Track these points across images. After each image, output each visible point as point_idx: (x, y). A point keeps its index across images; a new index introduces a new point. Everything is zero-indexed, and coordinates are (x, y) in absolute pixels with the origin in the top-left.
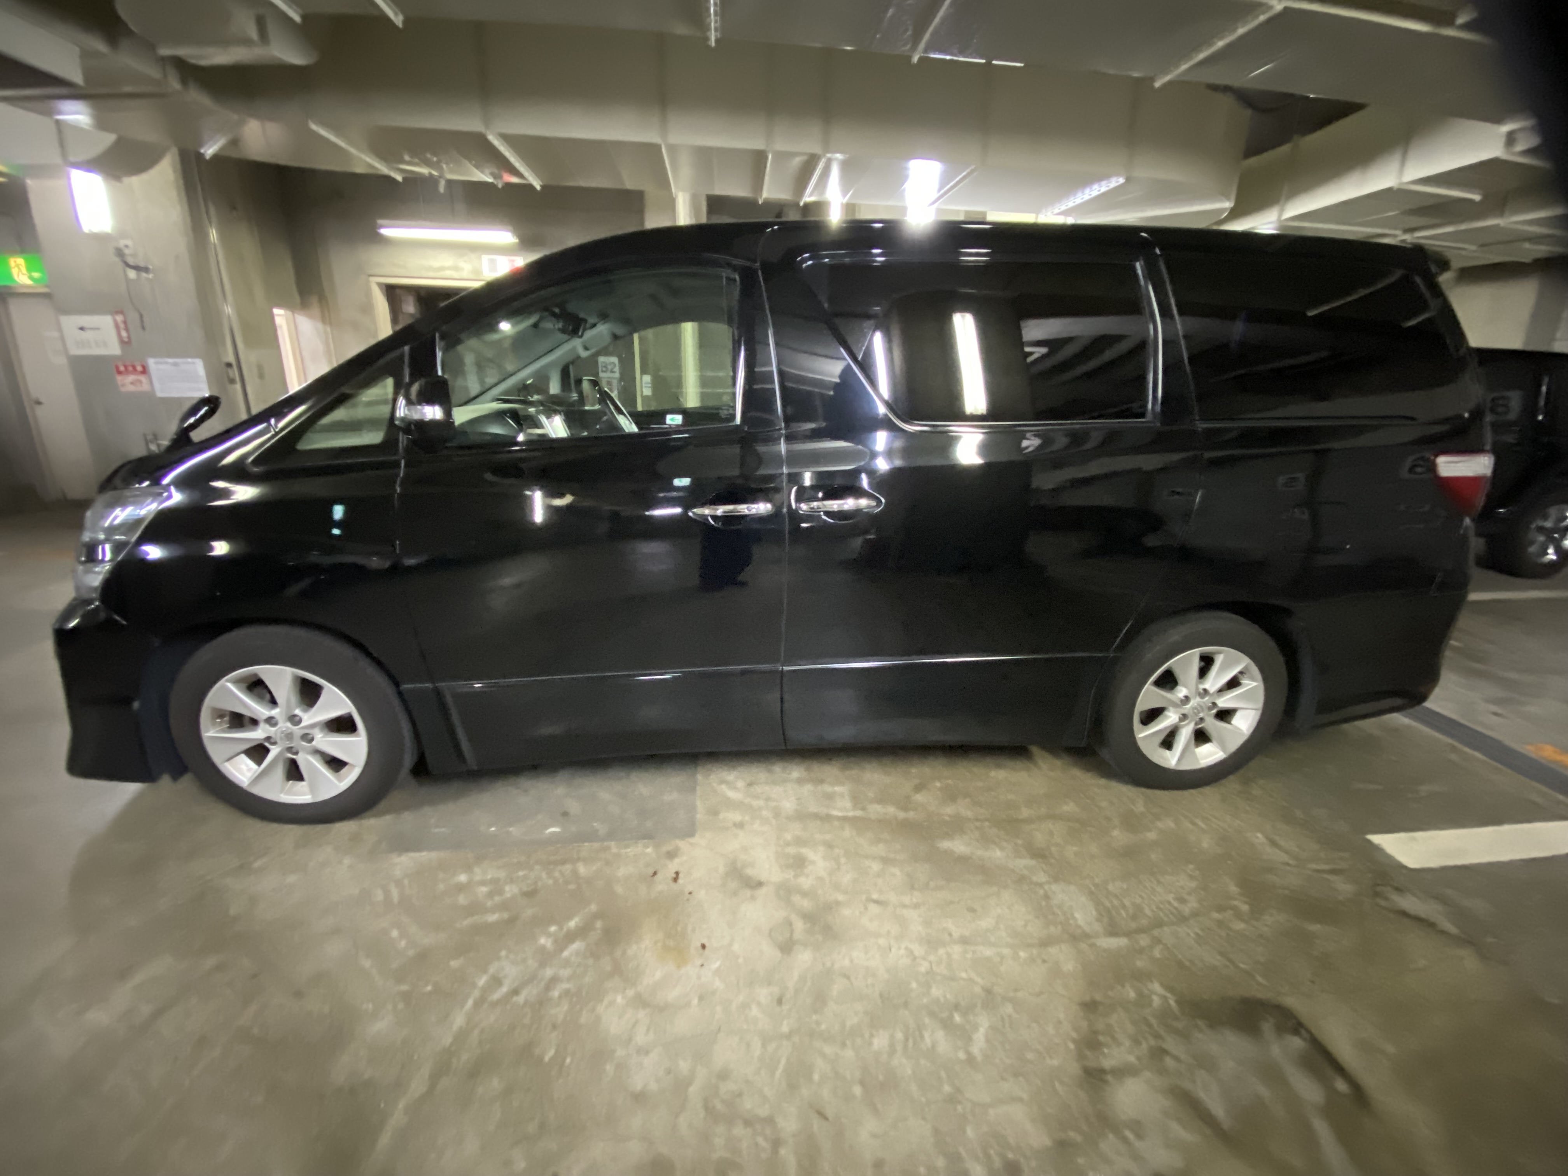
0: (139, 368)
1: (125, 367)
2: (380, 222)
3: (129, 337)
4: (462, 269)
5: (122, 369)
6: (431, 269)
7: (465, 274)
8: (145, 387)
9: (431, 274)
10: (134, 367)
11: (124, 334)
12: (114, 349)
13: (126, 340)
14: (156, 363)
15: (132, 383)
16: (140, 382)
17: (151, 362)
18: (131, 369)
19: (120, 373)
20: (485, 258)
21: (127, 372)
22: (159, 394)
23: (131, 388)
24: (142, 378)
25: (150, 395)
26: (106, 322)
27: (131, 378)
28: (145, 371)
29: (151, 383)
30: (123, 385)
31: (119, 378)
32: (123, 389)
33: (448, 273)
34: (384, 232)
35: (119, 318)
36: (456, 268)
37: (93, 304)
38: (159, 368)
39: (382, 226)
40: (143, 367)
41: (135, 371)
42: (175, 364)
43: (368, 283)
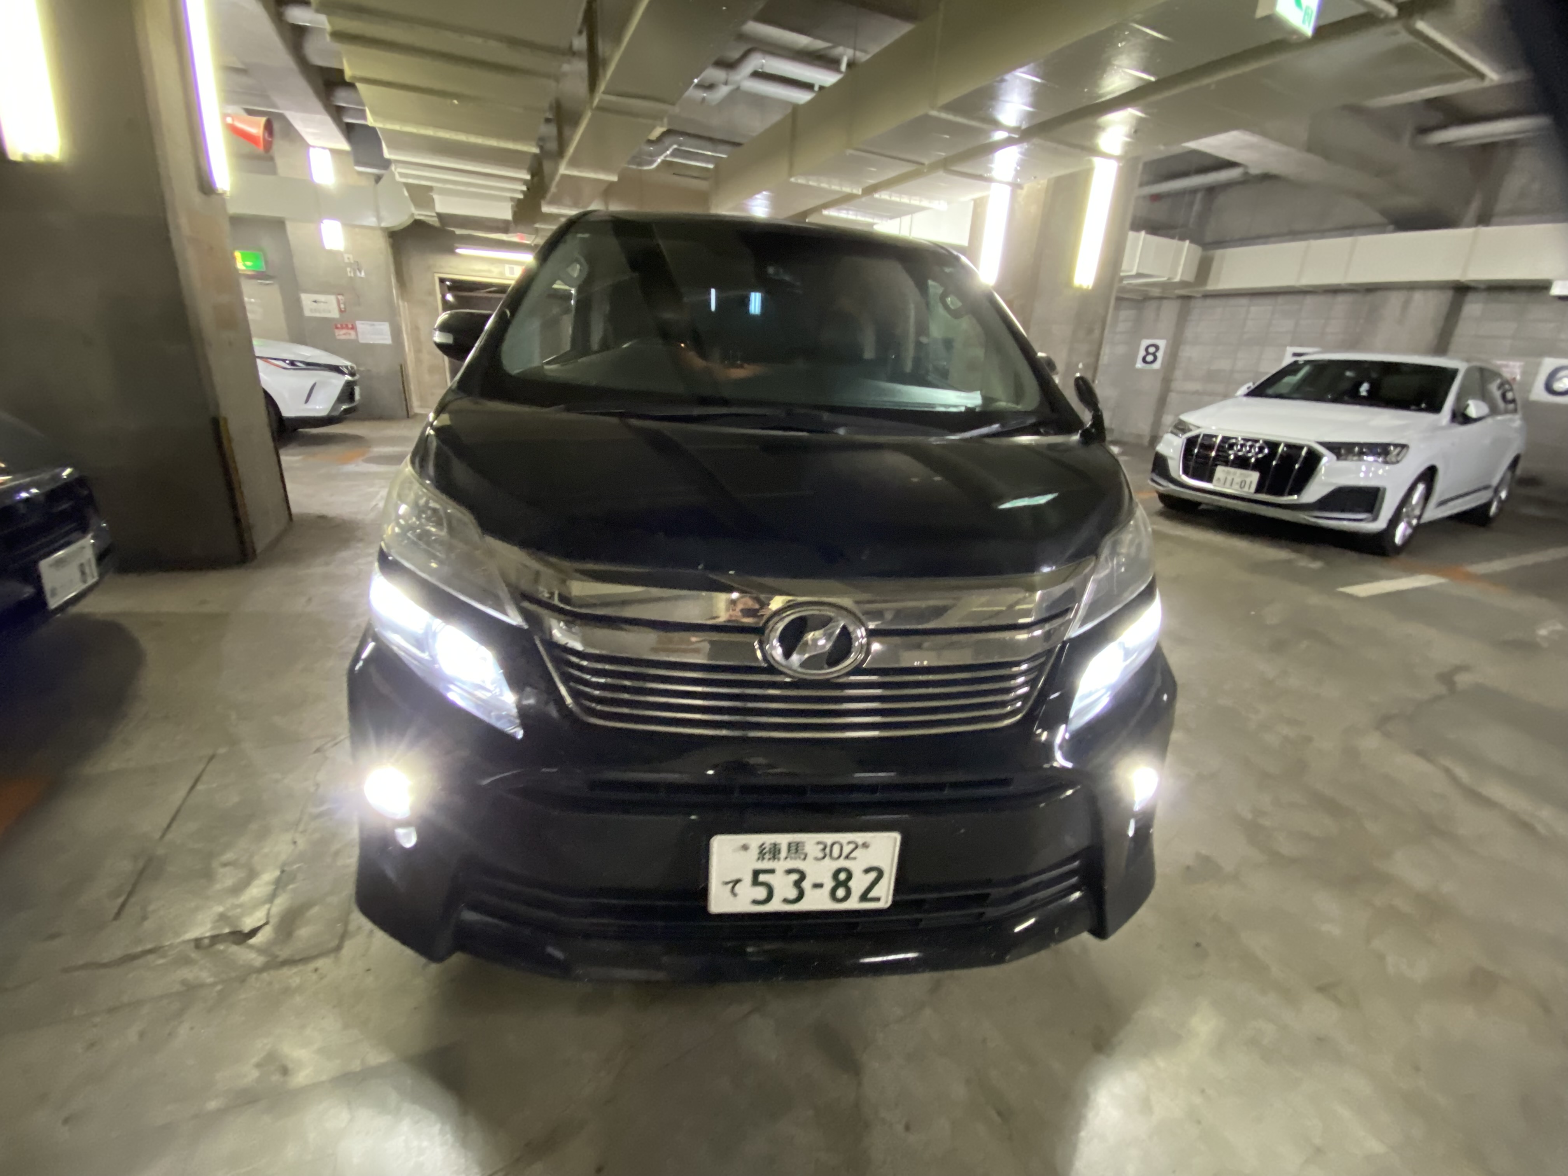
0: (350, 326)
1: (342, 325)
2: (457, 245)
3: (345, 308)
4: (494, 272)
5: (339, 326)
6: (474, 270)
7: (494, 275)
8: (352, 335)
9: (474, 274)
10: (347, 325)
11: (342, 306)
12: (335, 314)
13: (343, 309)
16: (350, 334)
17: (358, 323)
18: (344, 326)
19: (337, 328)
20: (507, 267)
21: (342, 328)
22: (361, 341)
23: (342, 337)
24: (352, 332)
25: (356, 341)
26: (332, 299)
27: (344, 331)
28: (353, 328)
29: (357, 335)
30: (339, 335)
31: (337, 332)
32: (338, 338)
33: (485, 274)
34: (458, 251)
35: (340, 297)
36: (489, 271)
37: (325, 288)
38: (361, 326)
39: (457, 248)
40: (352, 325)
41: (347, 327)
42: (373, 325)
43: (433, 277)
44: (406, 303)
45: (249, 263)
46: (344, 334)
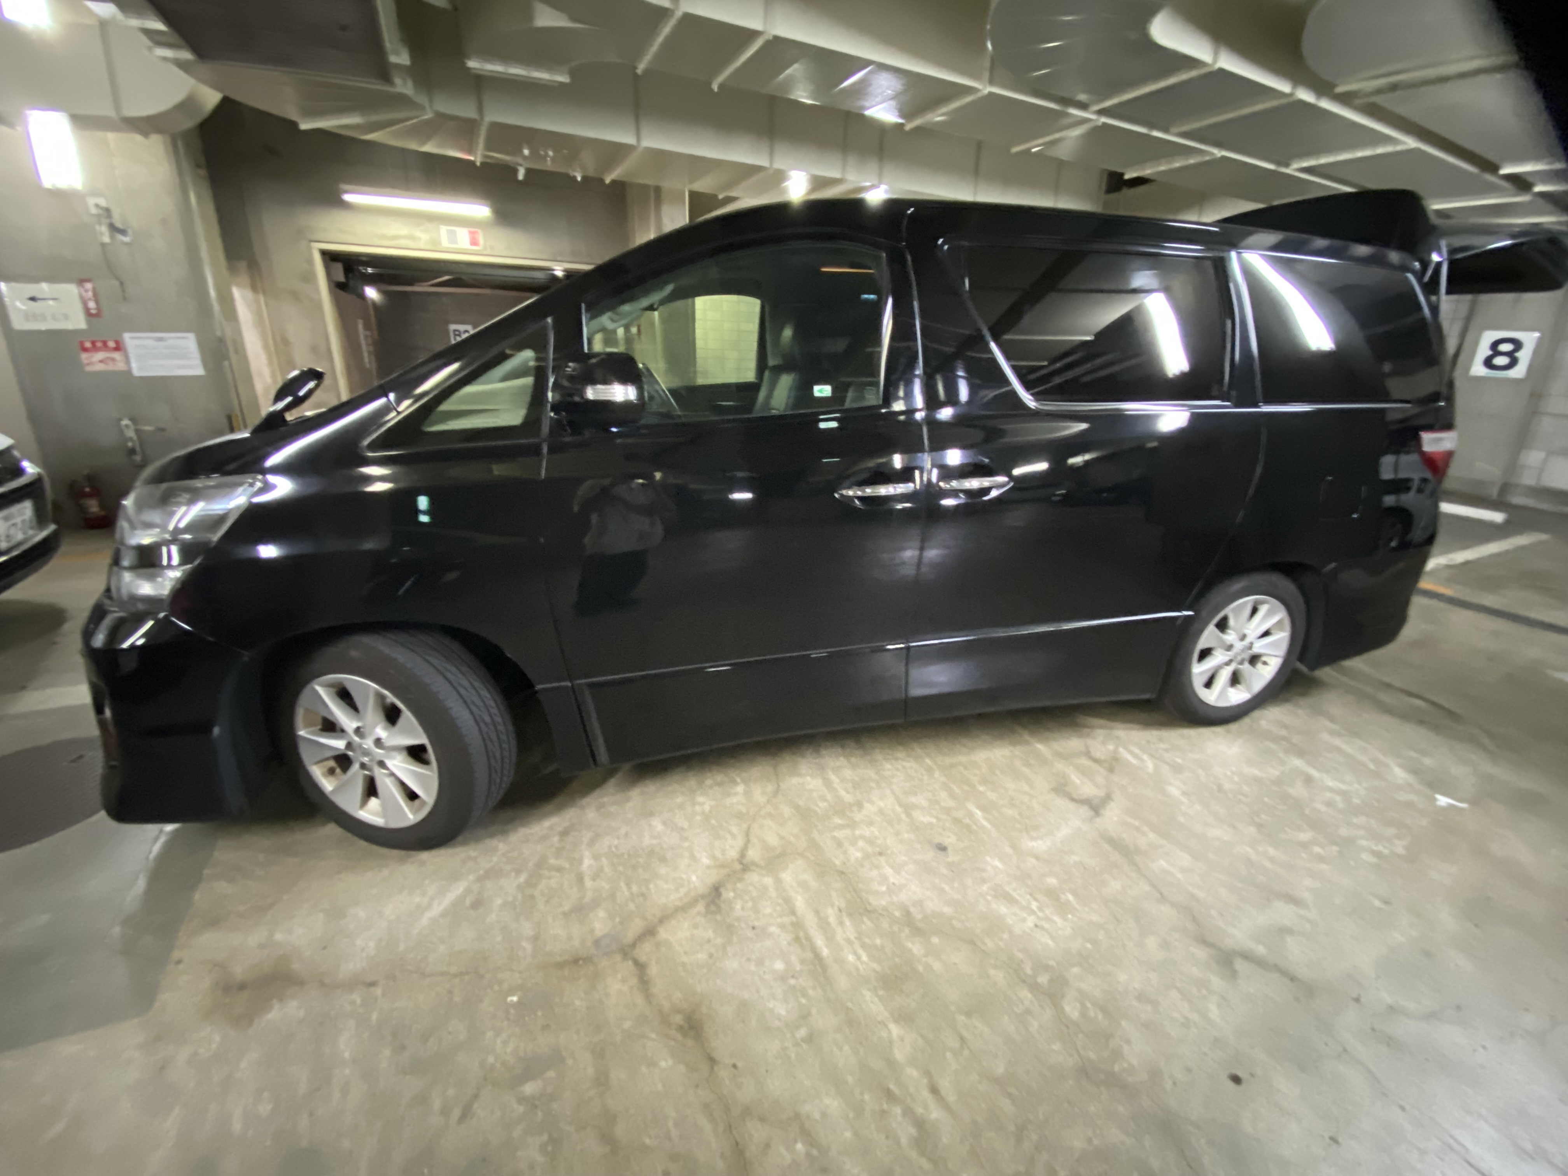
0: (111, 344)
1: (93, 342)
3: (97, 309)
4: (420, 239)
5: (87, 344)
6: (383, 237)
7: (422, 245)
8: (121, 366)
10: (105, 343)
11: (91, 305)
12: (78, 322)
13: (93, 311)
14: (132, 338)
15: (101, 361)
16: (113, 360)
17: (128, 338)
18: (99, 344)
19: (83, 349)
20: (444, 230)
21: (94, 348)
22: (139, 373)
23: (101, 367)
24: (117, 355)
25: (126, 374)
26: (65, 289)
27: (101, 355)
28: (118, 348)
29: (128, 360)
30: (89, 364)
31: (83, 356)
32: (89, 369)
33: (404, 242)
34: (347, 197)
35: (85, 287)
36: (412, 238)
37: (51, 270)
38: (134, 342)
39: (346, 192)
40: (117, 342)
41: (105, 347)
42: (160, 339)
43: (310, 249)
44: (261, 298)
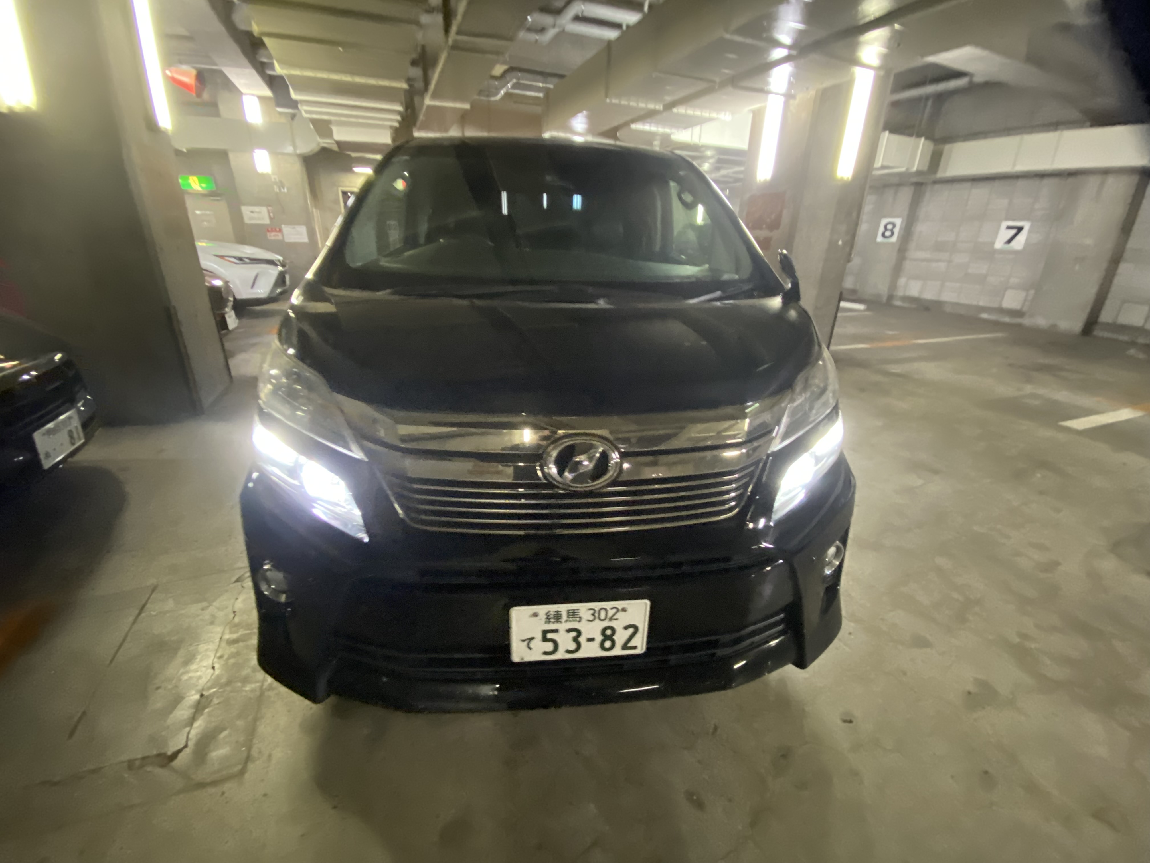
0: (278, 229)
1: (272, 229)
5: (270, 229)
8: (280, 237)
11: (271, 215)
12: (267, 221)
13: (272, 217)
14: (285, 227)
16: (278, 236)
17: (283, 227)
18: (274, 230)
19: (268, 231)
21: (272, 231)
22: (287, 241)
23: (273, 238)
24: (279, 234)
25: (283, 241)
26: (264, 210)
27: (273, 234)
28: (280, 231)
29: (283, 236)
30: (270, 236)
31: (268, 234)
32: (270, 238)
34: (355, 169)
35: (270, 208)
37: (259, 202)
38: (286, 229)
39: (354, 167)
41: (276, 231)
42: (294, 228)
43: (337, 190)
44: (318, 212)
45: (204, 185)
46: (274, 236)
